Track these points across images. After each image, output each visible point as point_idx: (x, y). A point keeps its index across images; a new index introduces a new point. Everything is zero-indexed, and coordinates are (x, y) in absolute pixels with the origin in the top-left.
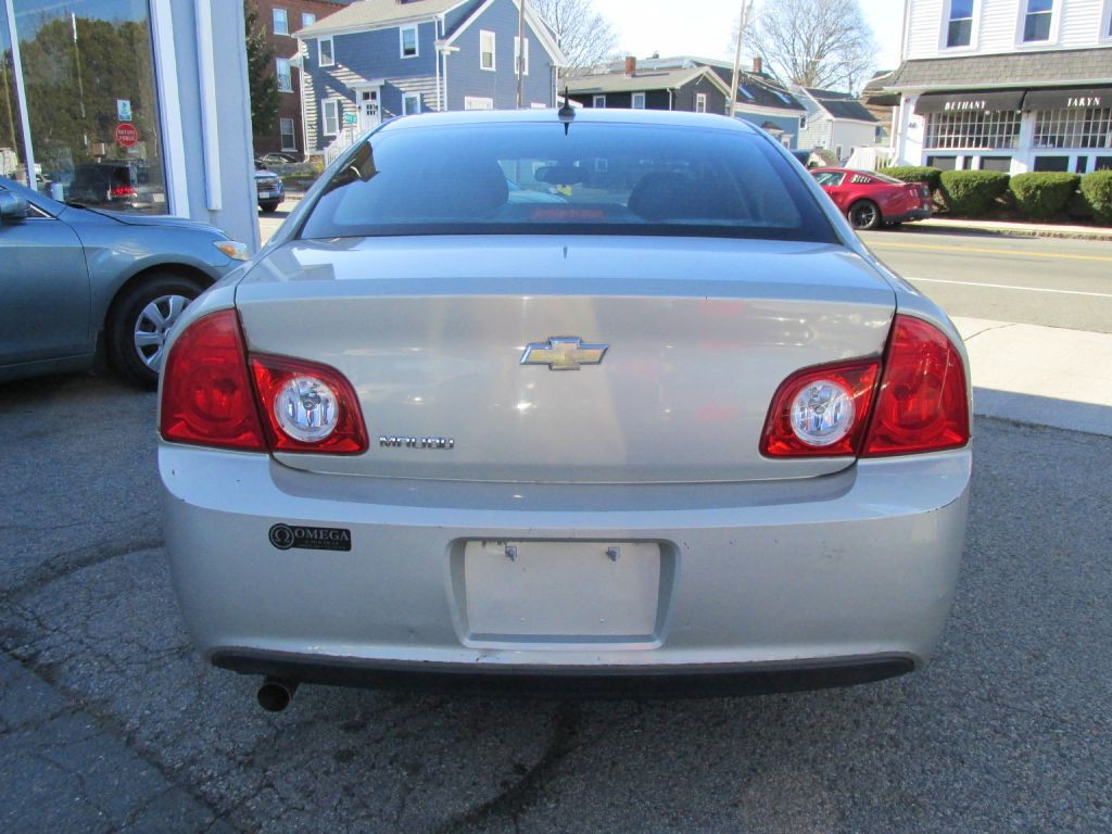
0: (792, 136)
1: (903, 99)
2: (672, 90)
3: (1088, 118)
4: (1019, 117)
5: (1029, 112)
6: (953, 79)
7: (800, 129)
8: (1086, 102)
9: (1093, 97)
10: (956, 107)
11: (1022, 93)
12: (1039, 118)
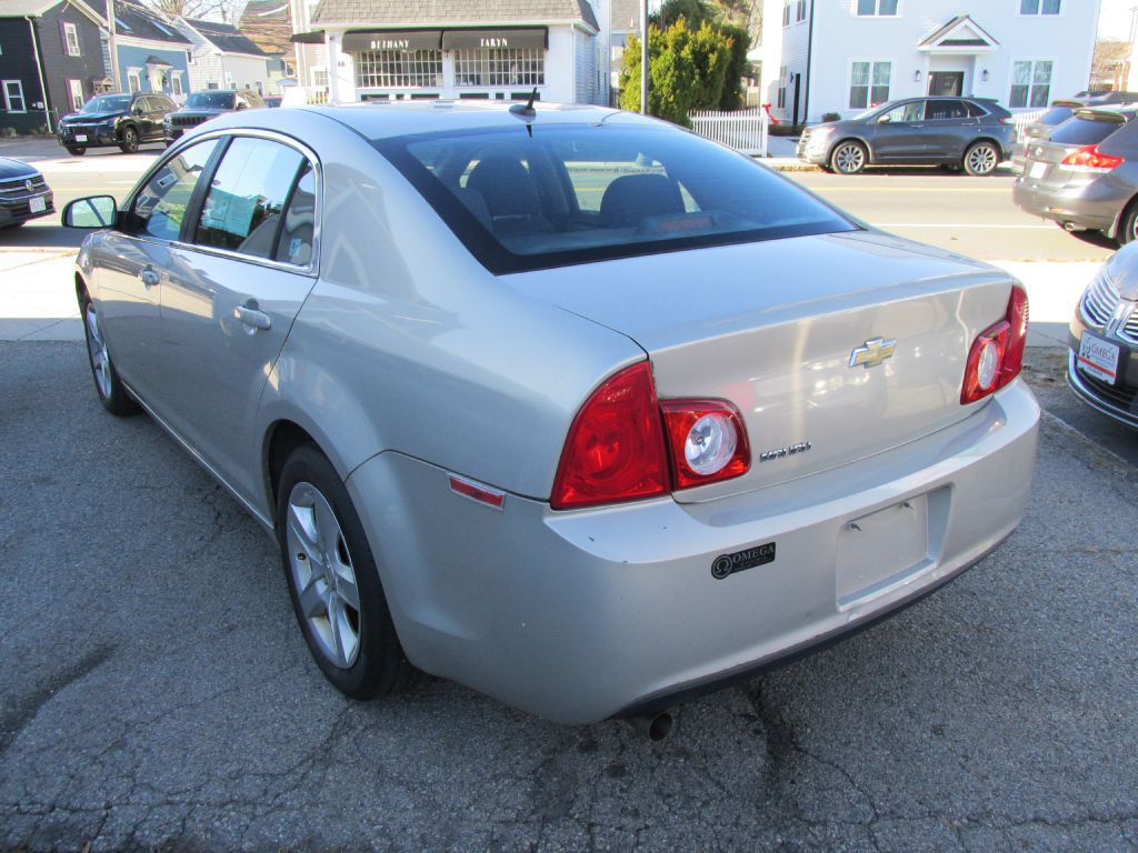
0: (182, 72)
1: (327, 37)
2: (32, 18)
3: (491, 58)
4: (440, 58)
5: (447, 51)
6: (374, 18)
7: (188, 63)
8: (496, 42)
9: (501, 38)
10: (381, 45)
11: (438, 34)
12: (457, 57)
